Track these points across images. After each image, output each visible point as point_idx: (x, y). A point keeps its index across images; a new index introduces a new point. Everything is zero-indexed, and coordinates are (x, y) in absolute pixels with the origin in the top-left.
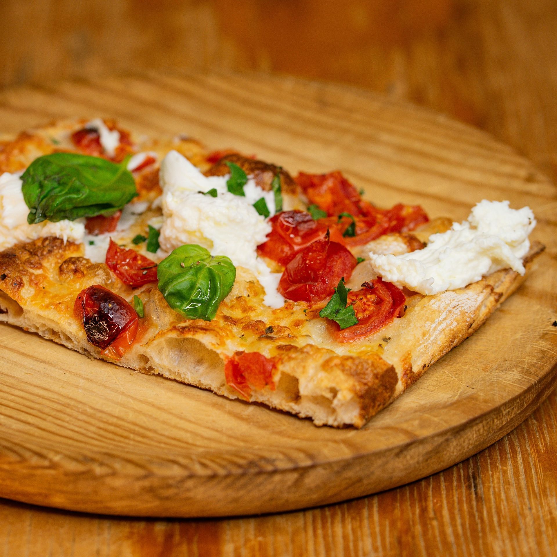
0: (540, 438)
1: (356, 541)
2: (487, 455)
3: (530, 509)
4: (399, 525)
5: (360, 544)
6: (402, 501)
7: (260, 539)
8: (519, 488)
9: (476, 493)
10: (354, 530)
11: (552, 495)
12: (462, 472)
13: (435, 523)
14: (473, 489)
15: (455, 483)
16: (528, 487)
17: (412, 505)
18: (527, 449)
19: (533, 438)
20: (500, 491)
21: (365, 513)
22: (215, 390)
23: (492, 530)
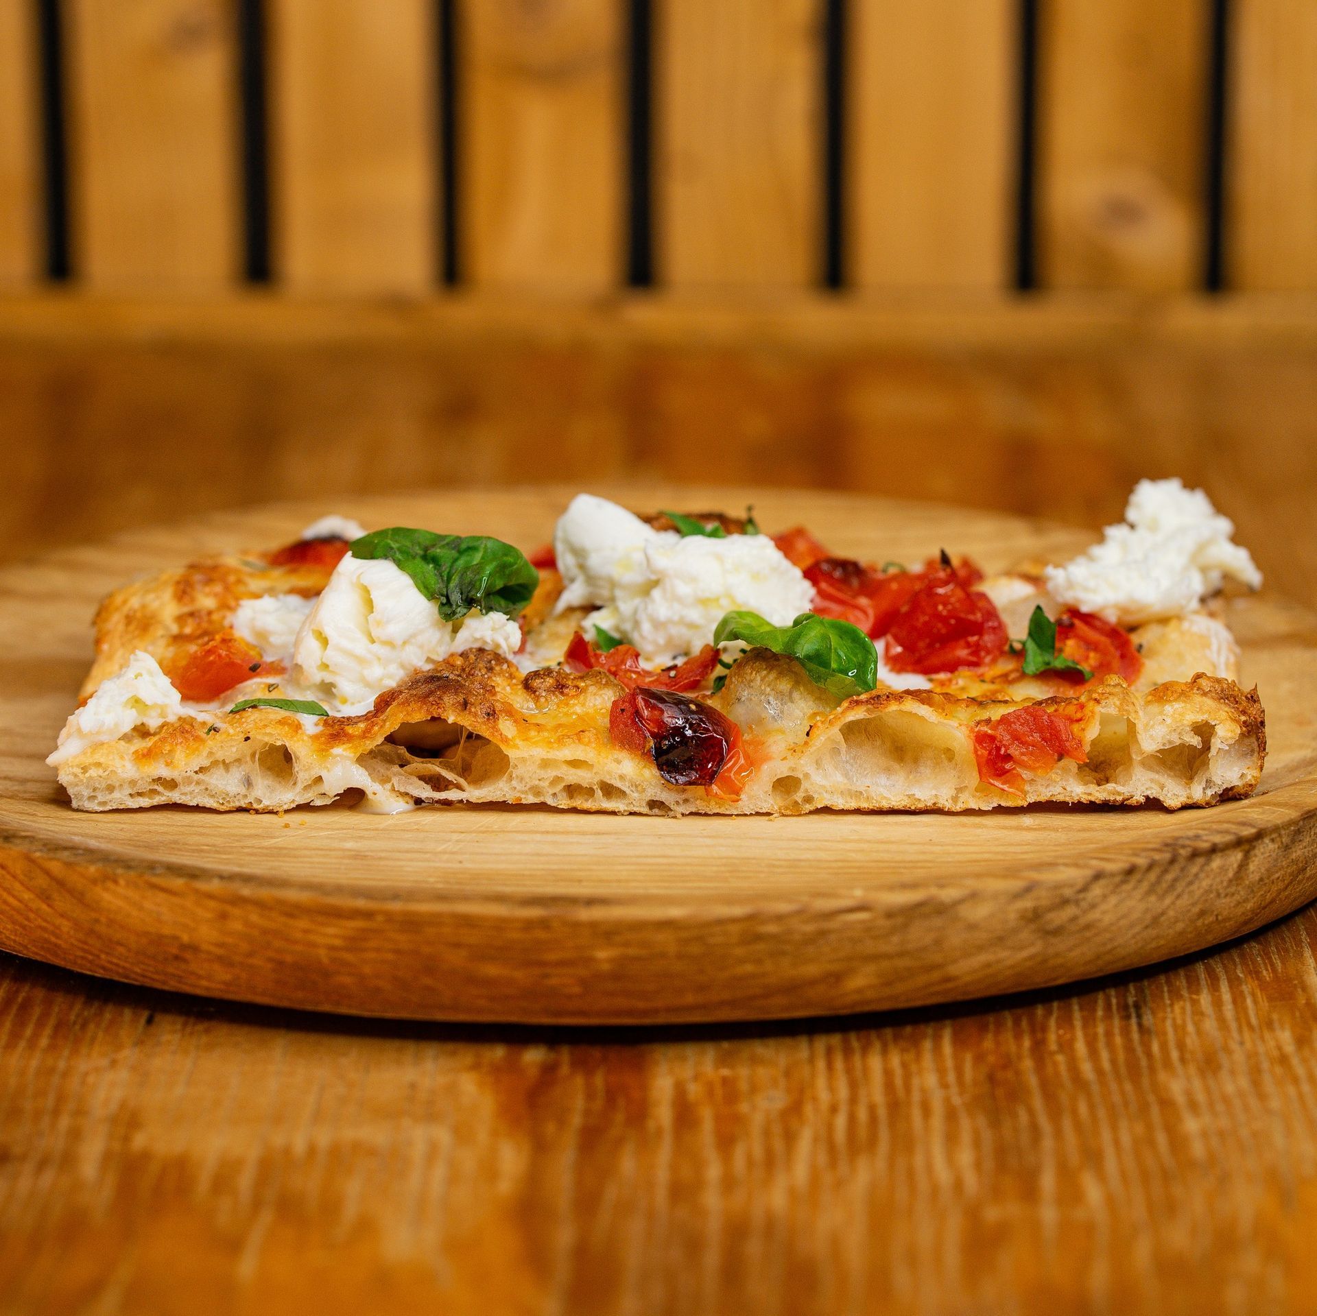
0: (1265, 964)
1: (907, 1078)
2: (1163, 981)
3: (1242, 1043)
4: (991, 1059)
5: (916, 1082)
6: (998, 1032)
7: (725, 1072)
8: (1221, 1020)
9: (1140, 1025)
10: (904, 1065)
11: (1283, 1028)
12: (1114, 1001)
13: (1060, 1058)
14: (1134, 1021)
15: (1100, 1013)
16: (1238, 1019)
17: (1018, 1036)
18: (1239, 976)
19: (1250, 963)
20: (1184, 1021)
21: (927, 1045)
22: (948, 805)
23: (1167, 1064)
